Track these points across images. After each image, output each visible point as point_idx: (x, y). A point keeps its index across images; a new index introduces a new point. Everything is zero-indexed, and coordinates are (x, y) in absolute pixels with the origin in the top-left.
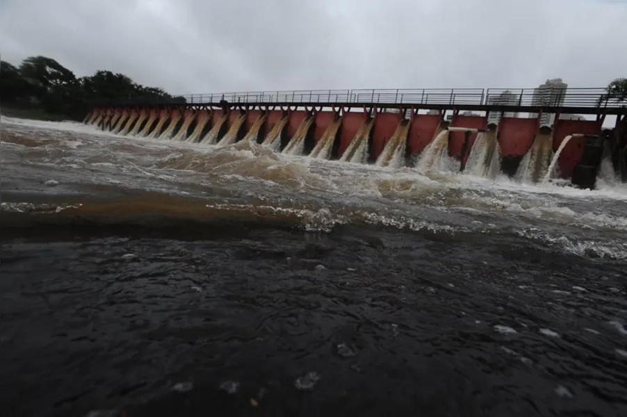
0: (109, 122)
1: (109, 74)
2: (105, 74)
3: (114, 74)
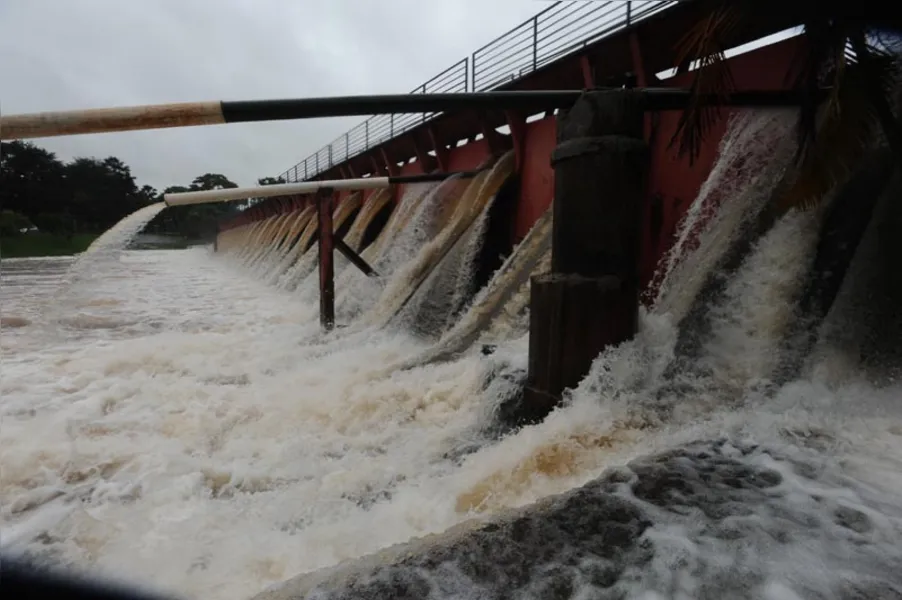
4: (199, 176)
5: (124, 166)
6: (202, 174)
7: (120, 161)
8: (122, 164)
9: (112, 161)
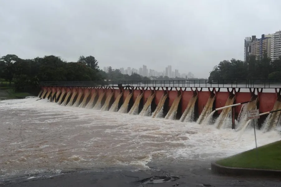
0: (55, 96)
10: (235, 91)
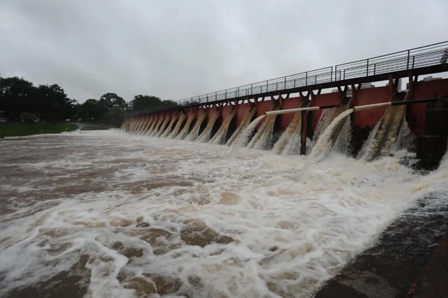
1: (141, 96)
2: (139, 97)
3: (143, 96)
4: (104, 94)
5: (61, 89)
6: (106, 93)
7: (59, 86)
8: (60, 87)
9: (55, 86)
10: (313, 94)
